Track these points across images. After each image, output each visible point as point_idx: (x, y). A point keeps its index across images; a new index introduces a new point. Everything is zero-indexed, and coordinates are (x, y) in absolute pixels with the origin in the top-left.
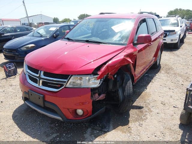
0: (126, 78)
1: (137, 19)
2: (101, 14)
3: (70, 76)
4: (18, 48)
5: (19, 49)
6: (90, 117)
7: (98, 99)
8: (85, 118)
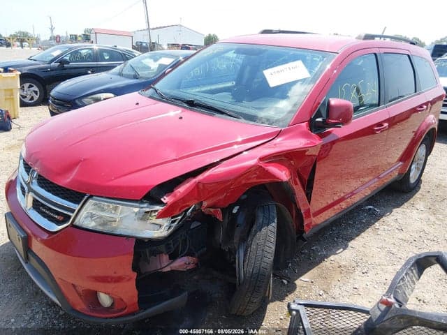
0: (261, 220)
1: (343, 53)
2: (265, 32)
3: (86, 197)
4: (77, 99)
5: (77, 101)
6: (132, 317)
7: (168, 269)
8: (116, 317)
